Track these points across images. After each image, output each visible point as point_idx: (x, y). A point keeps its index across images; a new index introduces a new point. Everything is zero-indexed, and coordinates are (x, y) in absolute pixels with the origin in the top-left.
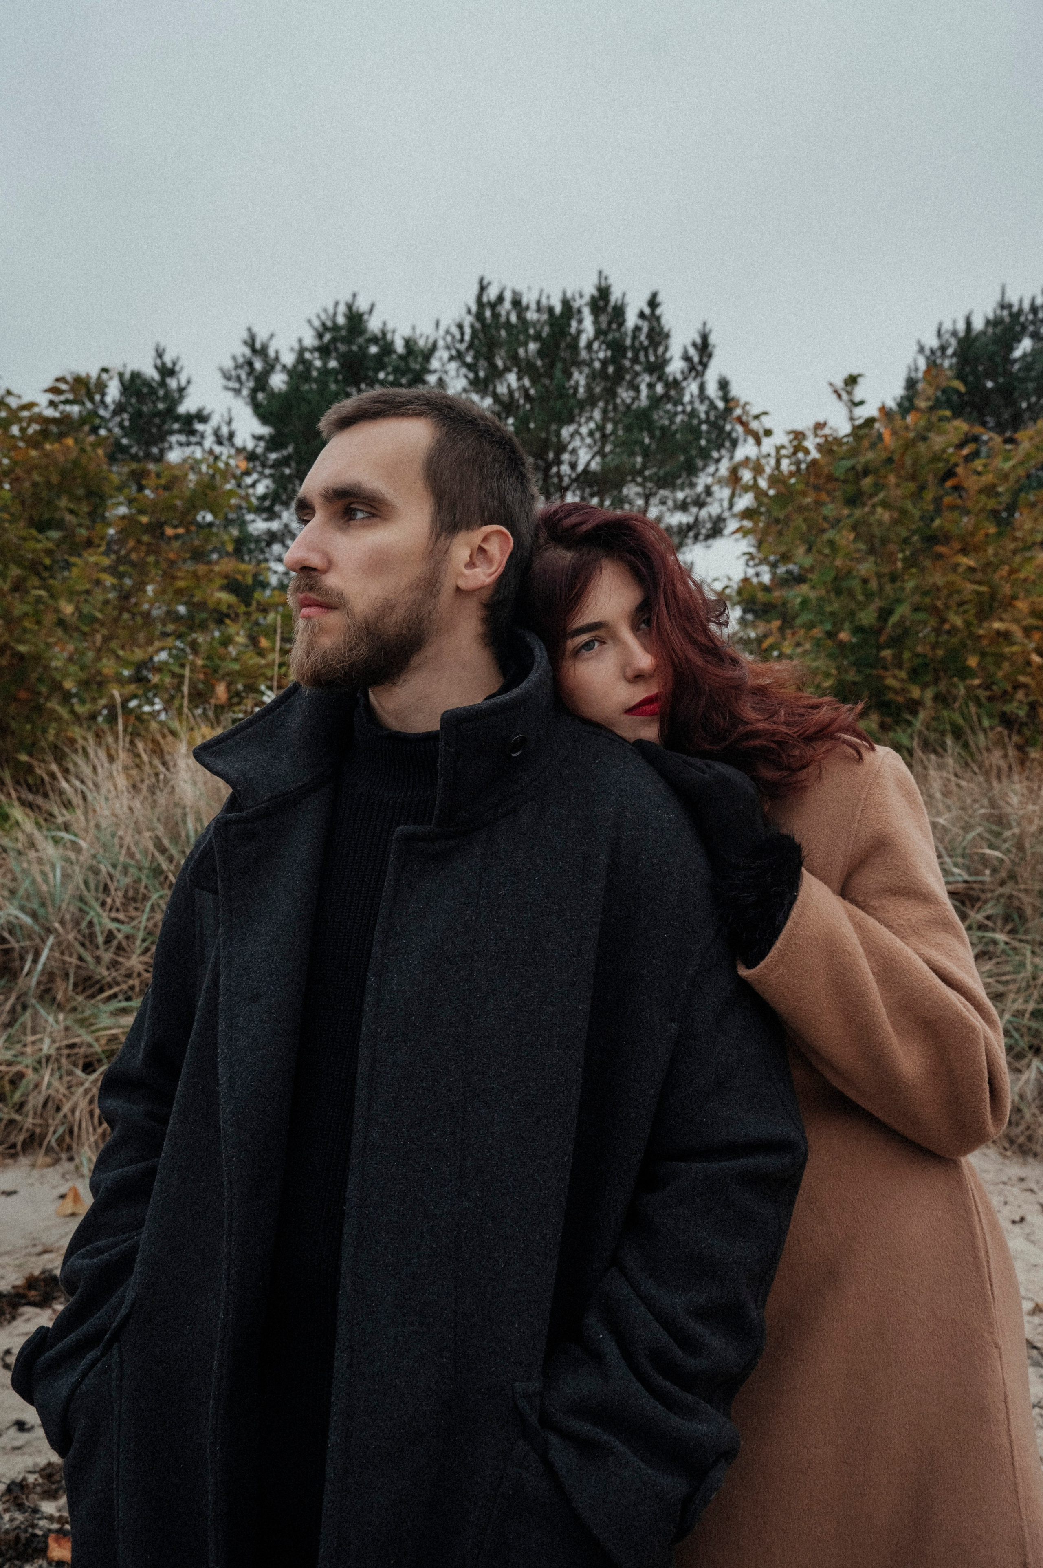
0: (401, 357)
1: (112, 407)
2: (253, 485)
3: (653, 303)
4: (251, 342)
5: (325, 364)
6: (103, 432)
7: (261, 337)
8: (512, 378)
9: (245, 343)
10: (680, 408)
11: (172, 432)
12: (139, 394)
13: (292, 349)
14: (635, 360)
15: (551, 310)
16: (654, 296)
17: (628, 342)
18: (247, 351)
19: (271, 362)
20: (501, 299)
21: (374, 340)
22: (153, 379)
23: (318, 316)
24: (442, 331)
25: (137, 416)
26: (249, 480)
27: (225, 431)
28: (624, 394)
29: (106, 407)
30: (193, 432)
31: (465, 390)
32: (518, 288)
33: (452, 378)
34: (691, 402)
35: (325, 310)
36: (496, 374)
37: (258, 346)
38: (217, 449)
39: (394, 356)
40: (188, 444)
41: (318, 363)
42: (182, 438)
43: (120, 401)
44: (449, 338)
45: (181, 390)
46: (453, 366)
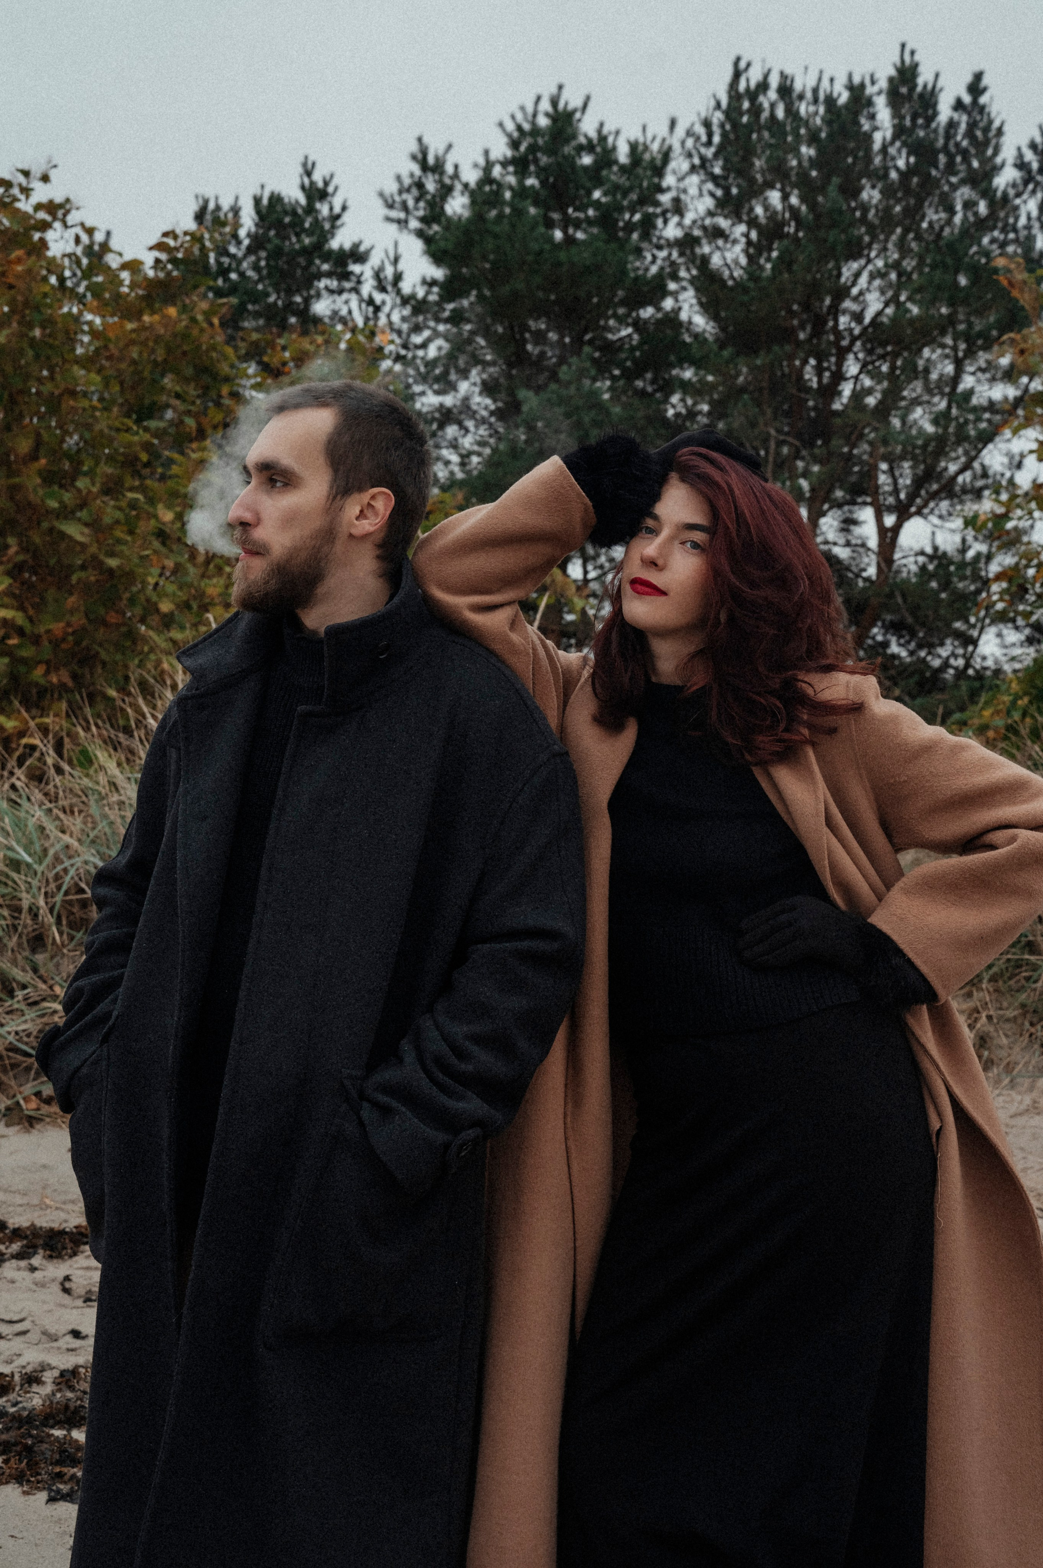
0: (623, 169)
1: (246, 242)
2: (424, 346)
3: (976, 87)
4: (421, 158)
5: (521, 182)
6: (233, 276)
7: (435, 148)
8: (774, 197)
9: (414, 157)
10: (1012, 236)
11: (319, 276)
12: (279, 225)
13: (476, 165)
14: (951, 168)
15: (830, 101)
16: (978, 77)
17: (941, 142)
18: (416, 169)
19: (447, 181)
20: (763, 86)
21: (590, 147)
22: (297, 202)
23: (513, 117)
24: (680, 131)
25: (276, 254)
26: (417, 339)
27: (389, 271)
28: (933, 215)
29: (239, 243)
30: (346, 276)
31: (711, 214)
32: (788, 71)
33: (692, 198)
34: (1028, 227)
35: (522, 108)
36: (754, 191)
37: (431, 160)
38: (378, 297)
39: (615, 168)
40: (340, 292)
41: (512, 180)
42: (334, 284)
43: (256, 233)
44: (690, 143)
45: (335, 218)
46: (694, 180)
